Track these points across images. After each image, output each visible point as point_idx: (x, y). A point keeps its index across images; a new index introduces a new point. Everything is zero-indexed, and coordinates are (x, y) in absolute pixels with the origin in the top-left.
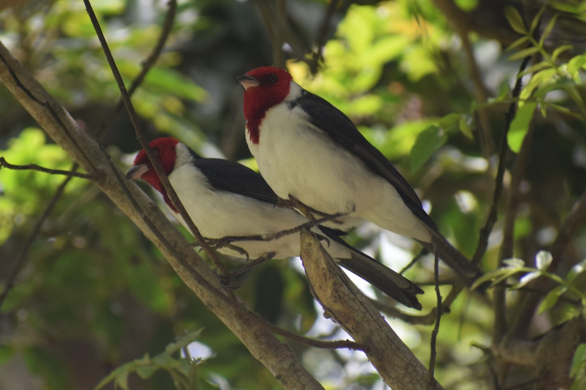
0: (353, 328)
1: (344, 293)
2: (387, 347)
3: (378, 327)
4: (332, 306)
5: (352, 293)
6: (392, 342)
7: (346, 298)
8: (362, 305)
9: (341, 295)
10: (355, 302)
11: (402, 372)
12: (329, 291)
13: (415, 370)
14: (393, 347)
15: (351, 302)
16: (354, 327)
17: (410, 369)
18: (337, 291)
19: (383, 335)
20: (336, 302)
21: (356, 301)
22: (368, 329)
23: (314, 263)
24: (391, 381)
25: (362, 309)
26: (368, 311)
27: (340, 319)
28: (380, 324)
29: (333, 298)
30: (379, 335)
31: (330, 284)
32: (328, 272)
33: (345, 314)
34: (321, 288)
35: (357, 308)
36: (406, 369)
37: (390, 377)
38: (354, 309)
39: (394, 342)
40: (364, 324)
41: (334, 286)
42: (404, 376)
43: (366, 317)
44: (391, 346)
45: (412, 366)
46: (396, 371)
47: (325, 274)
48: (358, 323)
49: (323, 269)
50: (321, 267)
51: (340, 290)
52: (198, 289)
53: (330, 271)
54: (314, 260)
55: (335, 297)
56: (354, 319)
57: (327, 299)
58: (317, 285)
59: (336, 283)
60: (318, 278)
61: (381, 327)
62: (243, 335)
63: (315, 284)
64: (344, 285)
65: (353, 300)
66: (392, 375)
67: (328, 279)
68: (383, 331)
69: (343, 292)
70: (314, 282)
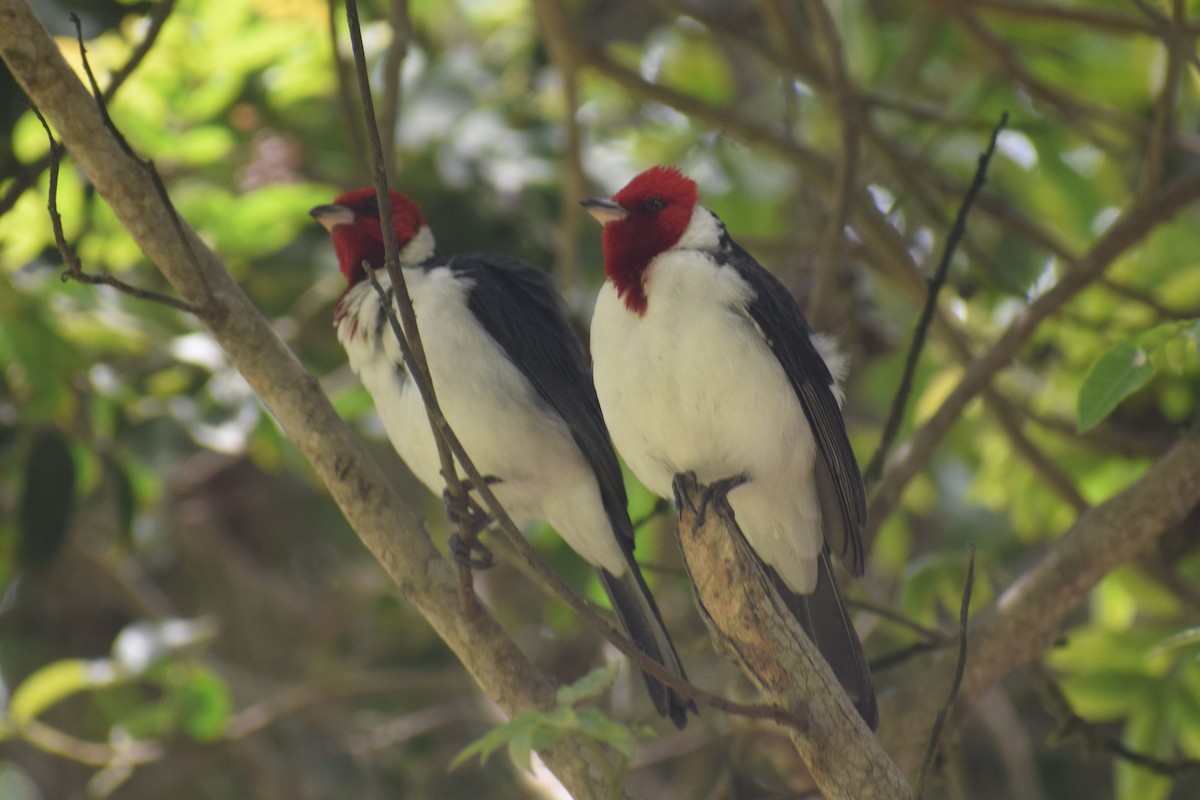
0: (773, 681)
1: (766, 613)
2: (836, 726)
3: (822, 684)
4: (738, 634)
5: (779, 613)
6: (847, 717)
7: (769, 623)
8: (796, 639)
9: (759, 616)
10: (784, 632)
11: (861, 775)
12: (736, 606)
13: (886, 776)
14: (848, 726)
15: (776, 630)
16: (777, 679)
17: (876, 773)
18: (752, 607)
19: (831, 702)
20: (747, 627)
21: (786, 631)
22: (804, 688)
23: (708, 548)
24: (836, 790)
25: (796, 647)
26: (804, 652)
27: (750, 661)
28: (825, 679)
29: (743, 619)
30: (823, 701)
31: (739, 591)
32: (737, 569)
33: (763, 652)
34: (716, 595)
35: (786, 643)
36: (869, 772)
37: (835, 782)
38: (780, 644)
39: (850, 717)
40: (797, 675)
41: (747, 596)
42: (863, 784)
43: (801, 662)
44: (844, 723)
45: (881, 768)
46: (848, 773)
47: (729, 573)
48: (785, 672)
49: (727, 561)
50: (723, 557)
51: (758, 605)
52: (388, 552)
53: (742, 568)
54: (707, 542)
55: (746, 618)
56: (778, 663)
57: (728, 619)
58: (709, 589)
59: (752, 592)
60: (713, 578)
61: (827, 686)
62: (471, 653)
63: (703, 588)
64: (766, 597)
65: (781, 628)
66: (840, 780)
67: (735, 580)
68: (830, 693)
69: (764, 610)
70: (702, 583)
